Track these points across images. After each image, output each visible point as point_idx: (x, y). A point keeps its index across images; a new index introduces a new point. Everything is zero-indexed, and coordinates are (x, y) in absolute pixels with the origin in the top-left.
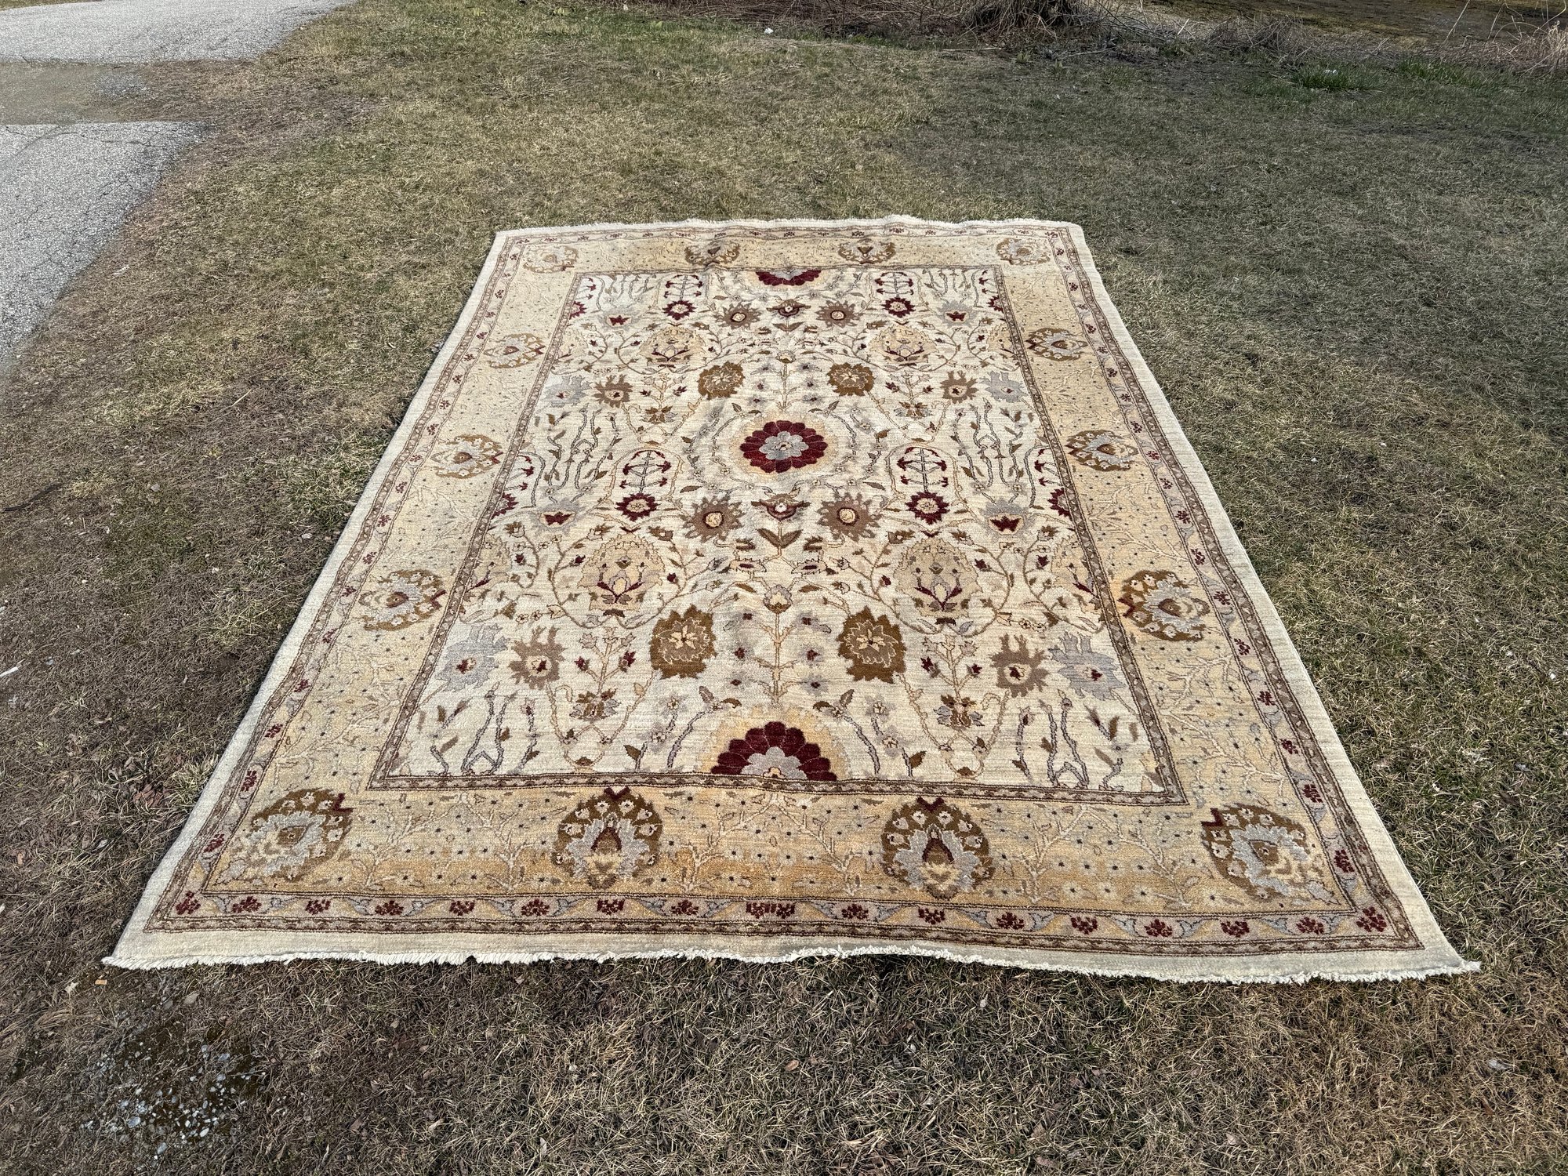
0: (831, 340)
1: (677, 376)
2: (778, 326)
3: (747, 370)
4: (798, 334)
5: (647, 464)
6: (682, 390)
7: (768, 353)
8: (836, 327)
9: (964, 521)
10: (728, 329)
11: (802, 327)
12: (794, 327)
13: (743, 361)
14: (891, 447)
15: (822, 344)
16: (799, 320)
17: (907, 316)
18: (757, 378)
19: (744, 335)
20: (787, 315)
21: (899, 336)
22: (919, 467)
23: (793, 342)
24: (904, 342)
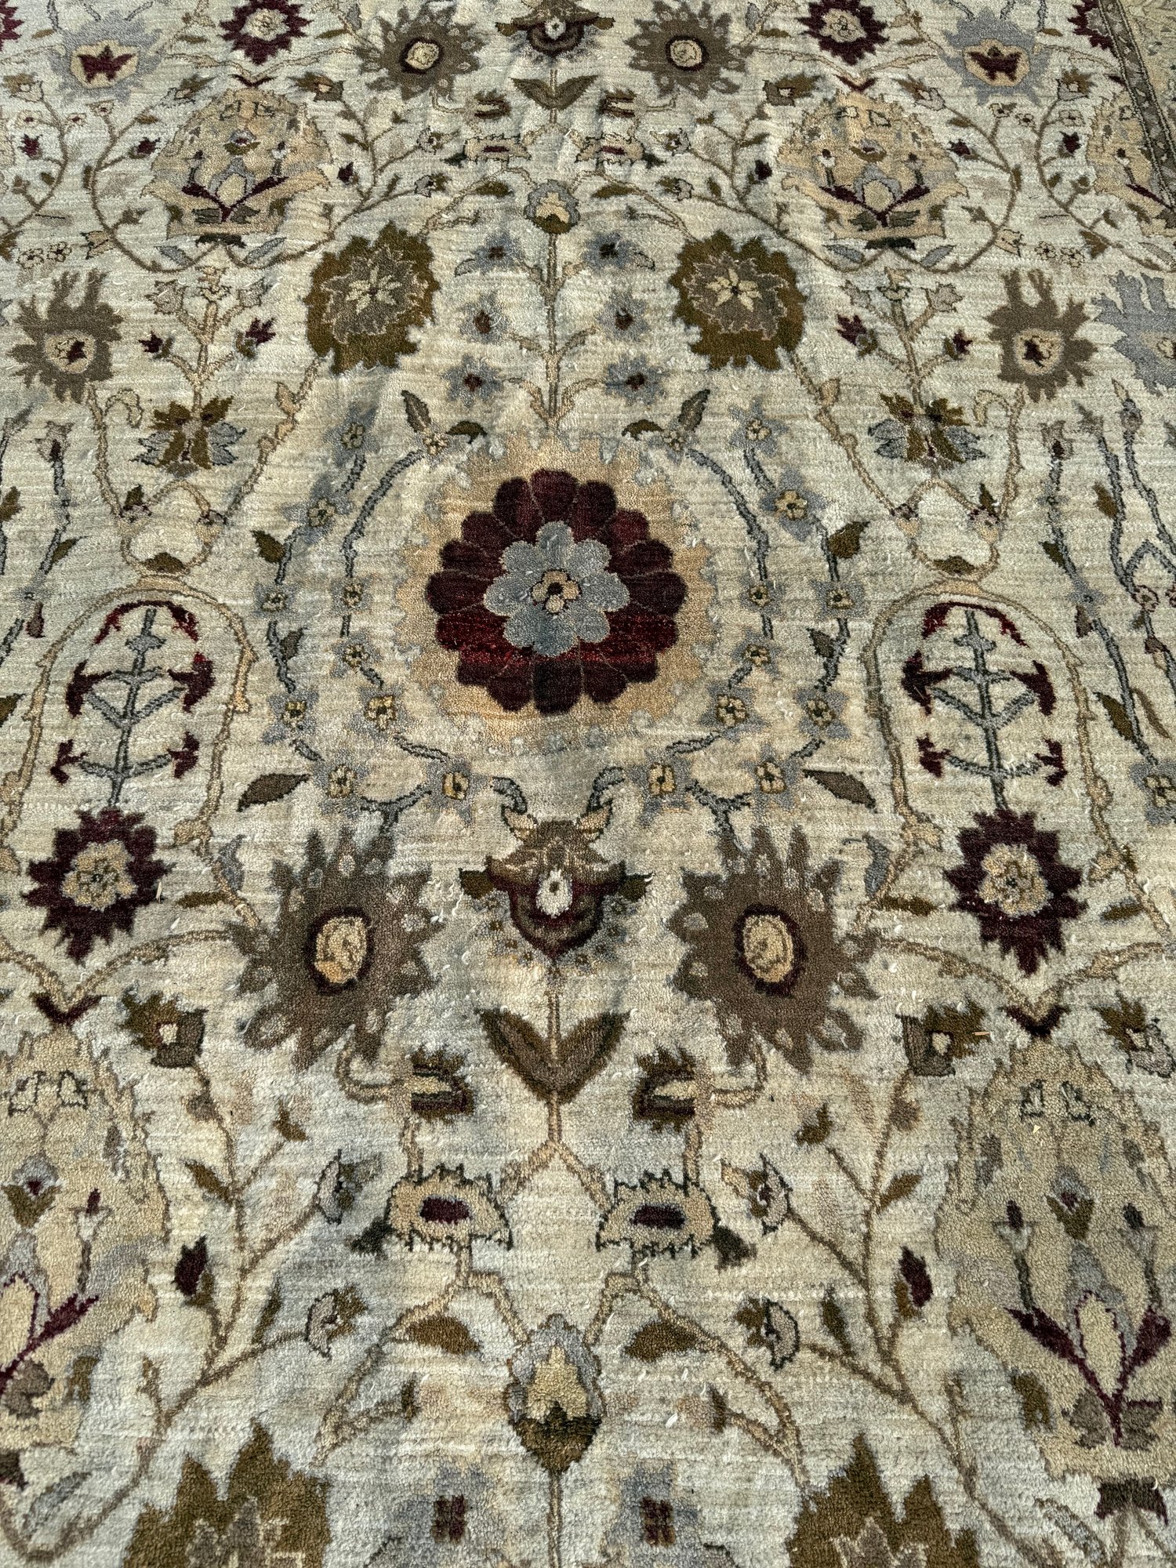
0: (674, 142)
1: (247, 278)
2: (529, 88)
3: (444, 259)
4: (580, 119)
5: (138, 667)
6: (261, 333)
7: (501, 190)
8: (684, 96)
9: (1135, 953)
10: (392, 98)
11: (592, 95)
12: (574, 89)
13: (432, 223)
14: (877, 598)
15: (651, 160)
16: (582, 67)
17: (870, 60)
18: (473, 289)
19: (438, 122)
20: (551, 49)
21: (856, 132)
22: (972, 699)
23: (569, 150)
24: (869, 153)
